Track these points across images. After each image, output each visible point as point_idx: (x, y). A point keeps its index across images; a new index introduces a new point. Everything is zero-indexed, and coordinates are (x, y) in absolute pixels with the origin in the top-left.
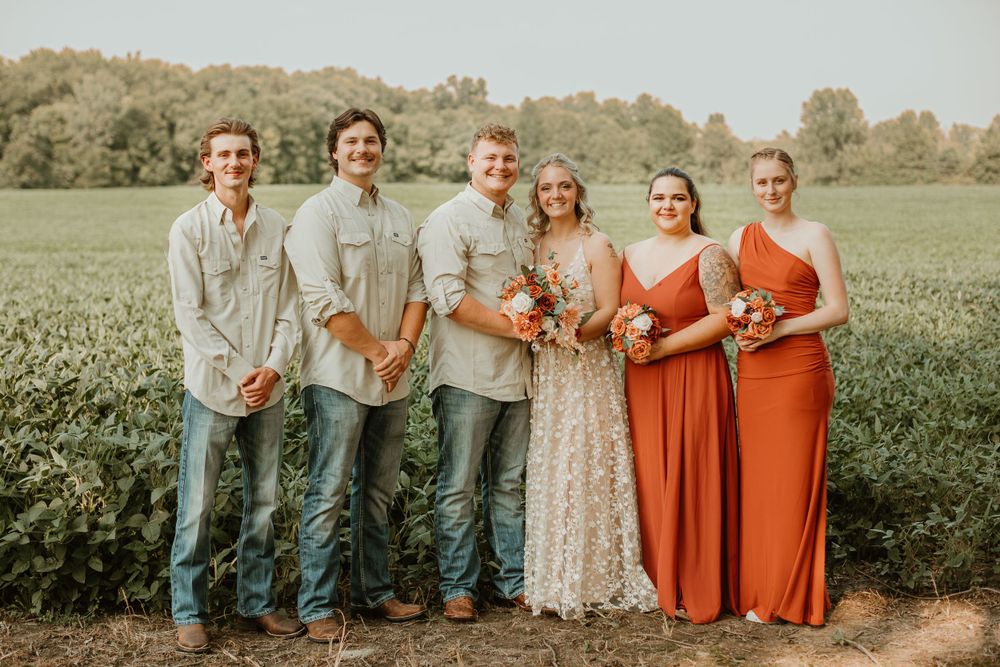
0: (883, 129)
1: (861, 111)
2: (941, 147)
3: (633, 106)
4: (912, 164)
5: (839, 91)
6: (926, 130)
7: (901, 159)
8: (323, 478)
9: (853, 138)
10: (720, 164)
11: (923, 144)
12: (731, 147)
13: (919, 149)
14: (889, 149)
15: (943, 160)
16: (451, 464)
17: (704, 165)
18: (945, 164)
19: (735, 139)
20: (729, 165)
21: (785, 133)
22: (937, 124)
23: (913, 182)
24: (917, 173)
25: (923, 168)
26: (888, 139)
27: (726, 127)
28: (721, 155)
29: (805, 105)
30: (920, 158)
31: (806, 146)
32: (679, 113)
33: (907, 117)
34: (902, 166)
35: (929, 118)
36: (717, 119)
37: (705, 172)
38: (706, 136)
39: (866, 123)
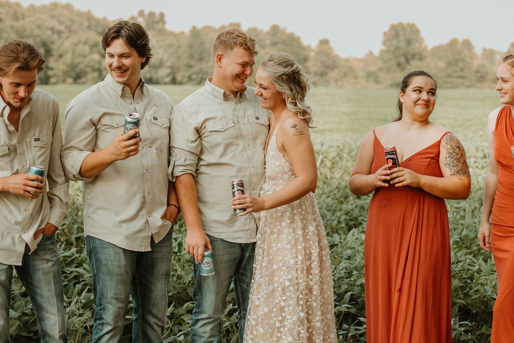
0: (437, 50)
1: (422, 39)
2: (476, 64)
3: (268, 33)
4: (456, 74)
5: (408, 25)
6: (466, 52)
7: (449, 71)
8: (103, 306)
9: (417, 57)
10: (326, 74)
11: (463, 61)
12: (334, 62)
13: (461, 64)
14: (442, 64)
15: (477, 72)
16: (202, 295)
17: (316, 74)
18: (478, 75)
19: (337, 56)
20: (333, 74)
21: (371, 53)
22: (473, 48)
23: (455, 87)
24: (460, 81)
25: (463, 77)
26: (440, 58)
27: (331, 48)
28: (328, 67)
29: (385, 34)
30: (462, 70)
31: (385, 62)
32: (299, 38)
33: (454, 43)
34: (450, 76)
35: (467, 44)
36: (324, 43)
37: (317, 79)
38: (317, 53)
39: (426, 47)
